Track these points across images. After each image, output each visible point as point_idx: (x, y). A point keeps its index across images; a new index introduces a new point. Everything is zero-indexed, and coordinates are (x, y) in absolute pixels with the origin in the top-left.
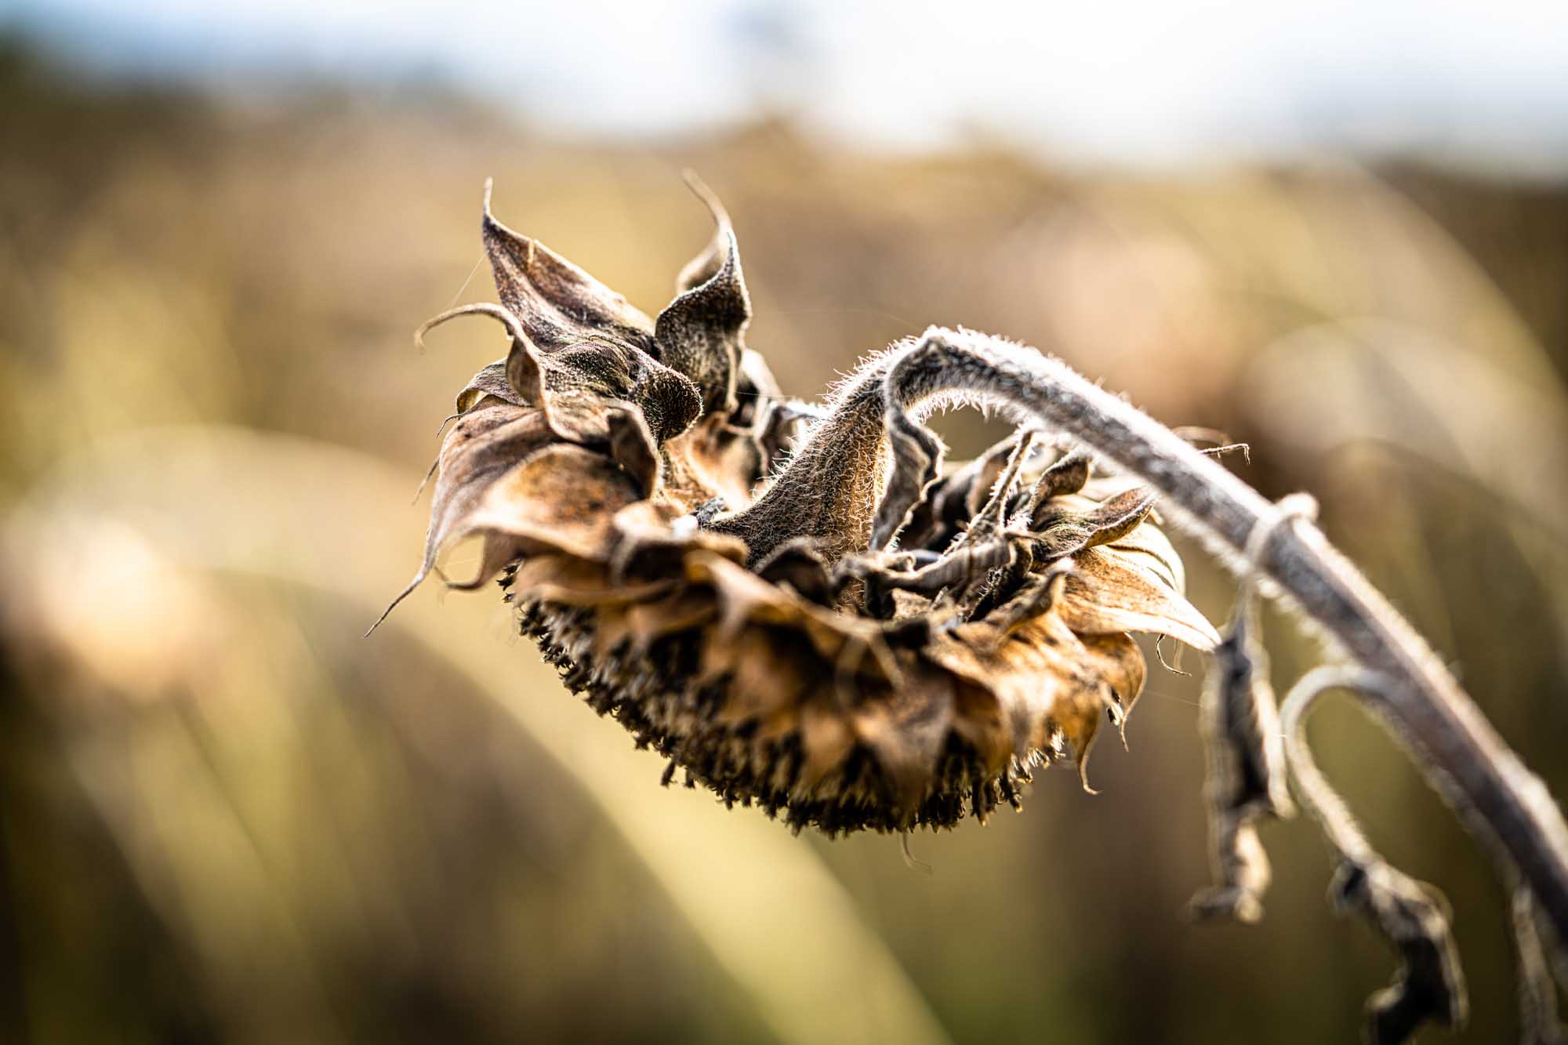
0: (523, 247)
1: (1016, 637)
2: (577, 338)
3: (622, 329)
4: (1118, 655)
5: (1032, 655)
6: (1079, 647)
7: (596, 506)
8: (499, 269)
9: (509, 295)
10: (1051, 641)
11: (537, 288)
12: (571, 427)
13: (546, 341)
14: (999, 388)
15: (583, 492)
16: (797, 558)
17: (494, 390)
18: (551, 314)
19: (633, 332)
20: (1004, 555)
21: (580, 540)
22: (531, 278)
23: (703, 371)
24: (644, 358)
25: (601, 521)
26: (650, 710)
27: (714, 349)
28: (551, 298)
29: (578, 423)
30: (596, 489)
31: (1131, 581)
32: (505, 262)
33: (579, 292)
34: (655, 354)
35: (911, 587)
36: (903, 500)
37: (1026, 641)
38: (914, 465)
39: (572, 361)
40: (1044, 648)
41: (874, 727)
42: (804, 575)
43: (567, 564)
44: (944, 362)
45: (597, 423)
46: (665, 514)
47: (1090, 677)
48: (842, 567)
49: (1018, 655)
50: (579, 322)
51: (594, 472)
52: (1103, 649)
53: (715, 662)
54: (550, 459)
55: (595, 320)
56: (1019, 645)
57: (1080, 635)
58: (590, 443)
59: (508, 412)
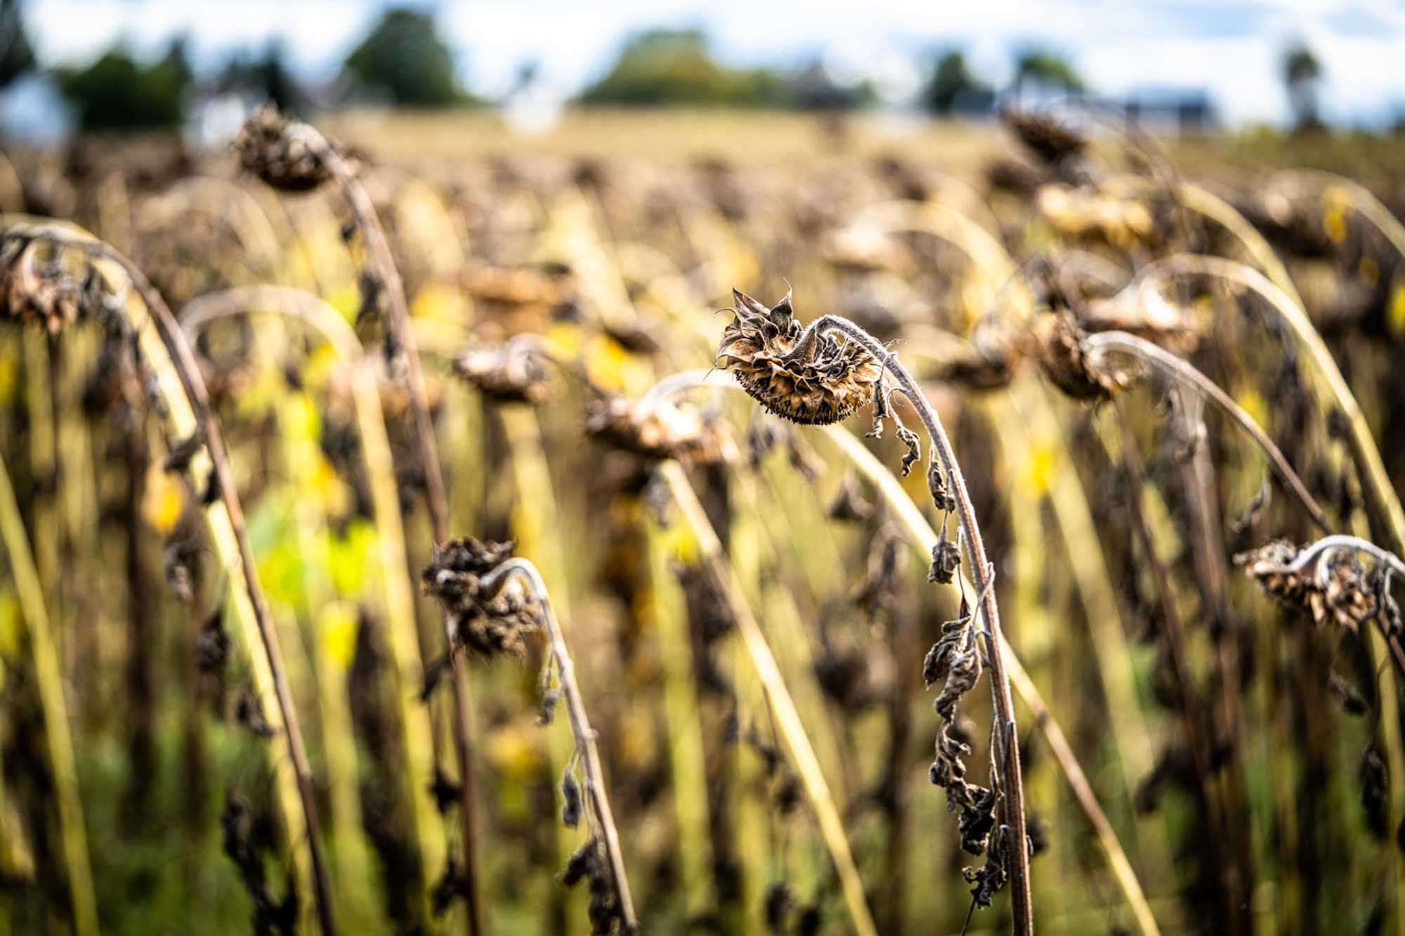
0: (742, 295)
1: (841, 382)
2: (752, 316)
3: (762, 314)
4: (864, 387)
5: (845, 386)
6: (856, 384)
7: (751, 352)
8: (736, 300)
9: (738, 305)
10: (849, 383)
11: (745, 304)
12: (747, 335)
13: (745, 316)
14: (839, 328)
15: (748, 349)
16: (793, 364)
17: (732, 327)
18: (747, 310)
19: (765, 314)
20: (840, 364)
21: (746, 358)
22: (743, 302)
23: (781, 323)
24: (766, 320)
25: (752, 355)
26: (762, 395)
27: (784, 318)
28: (747, 307)
29: (749, 334)
30: (751, 348)
31: (871, 371)
32: (737, 298)
33: (754, 305)
34: (769, 320)
35: (820, 371)
36: (819, 352)
37: (844, 383)
38: (821, 344)
39: (750, 320)
40: (847, 384)
41: (806, 399)
42: (795, 367)
43: (744, 364)
44: (828, 322)
45: (753, 334)
46: (766, 354)
47: (857, 391)
48: (804, 366)
49: (841, 386)
50: (753, 312)
51: (751, 345)
52: (861, 386)
53: (772, 384)
54: (741, 341)
55: (757, 311)
56: (842, 384)
57: (856, 382)
58: (751, 338)
59: (735, 331)
